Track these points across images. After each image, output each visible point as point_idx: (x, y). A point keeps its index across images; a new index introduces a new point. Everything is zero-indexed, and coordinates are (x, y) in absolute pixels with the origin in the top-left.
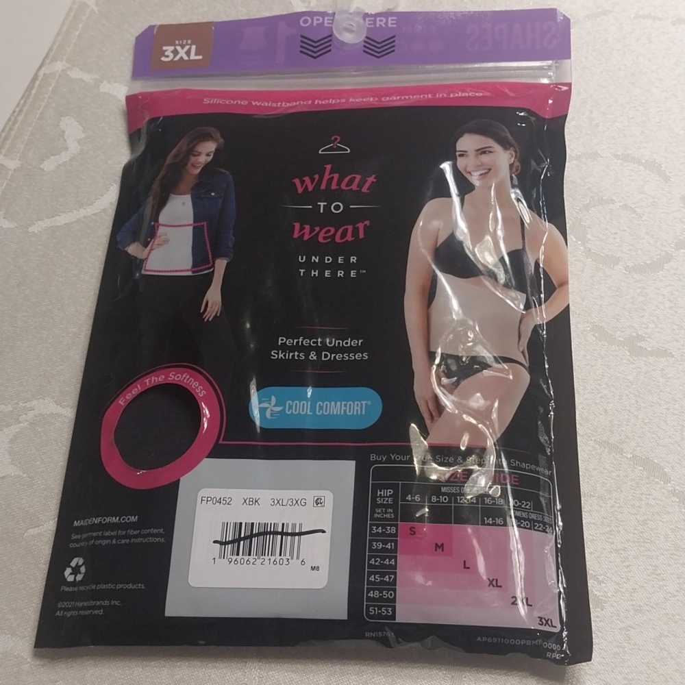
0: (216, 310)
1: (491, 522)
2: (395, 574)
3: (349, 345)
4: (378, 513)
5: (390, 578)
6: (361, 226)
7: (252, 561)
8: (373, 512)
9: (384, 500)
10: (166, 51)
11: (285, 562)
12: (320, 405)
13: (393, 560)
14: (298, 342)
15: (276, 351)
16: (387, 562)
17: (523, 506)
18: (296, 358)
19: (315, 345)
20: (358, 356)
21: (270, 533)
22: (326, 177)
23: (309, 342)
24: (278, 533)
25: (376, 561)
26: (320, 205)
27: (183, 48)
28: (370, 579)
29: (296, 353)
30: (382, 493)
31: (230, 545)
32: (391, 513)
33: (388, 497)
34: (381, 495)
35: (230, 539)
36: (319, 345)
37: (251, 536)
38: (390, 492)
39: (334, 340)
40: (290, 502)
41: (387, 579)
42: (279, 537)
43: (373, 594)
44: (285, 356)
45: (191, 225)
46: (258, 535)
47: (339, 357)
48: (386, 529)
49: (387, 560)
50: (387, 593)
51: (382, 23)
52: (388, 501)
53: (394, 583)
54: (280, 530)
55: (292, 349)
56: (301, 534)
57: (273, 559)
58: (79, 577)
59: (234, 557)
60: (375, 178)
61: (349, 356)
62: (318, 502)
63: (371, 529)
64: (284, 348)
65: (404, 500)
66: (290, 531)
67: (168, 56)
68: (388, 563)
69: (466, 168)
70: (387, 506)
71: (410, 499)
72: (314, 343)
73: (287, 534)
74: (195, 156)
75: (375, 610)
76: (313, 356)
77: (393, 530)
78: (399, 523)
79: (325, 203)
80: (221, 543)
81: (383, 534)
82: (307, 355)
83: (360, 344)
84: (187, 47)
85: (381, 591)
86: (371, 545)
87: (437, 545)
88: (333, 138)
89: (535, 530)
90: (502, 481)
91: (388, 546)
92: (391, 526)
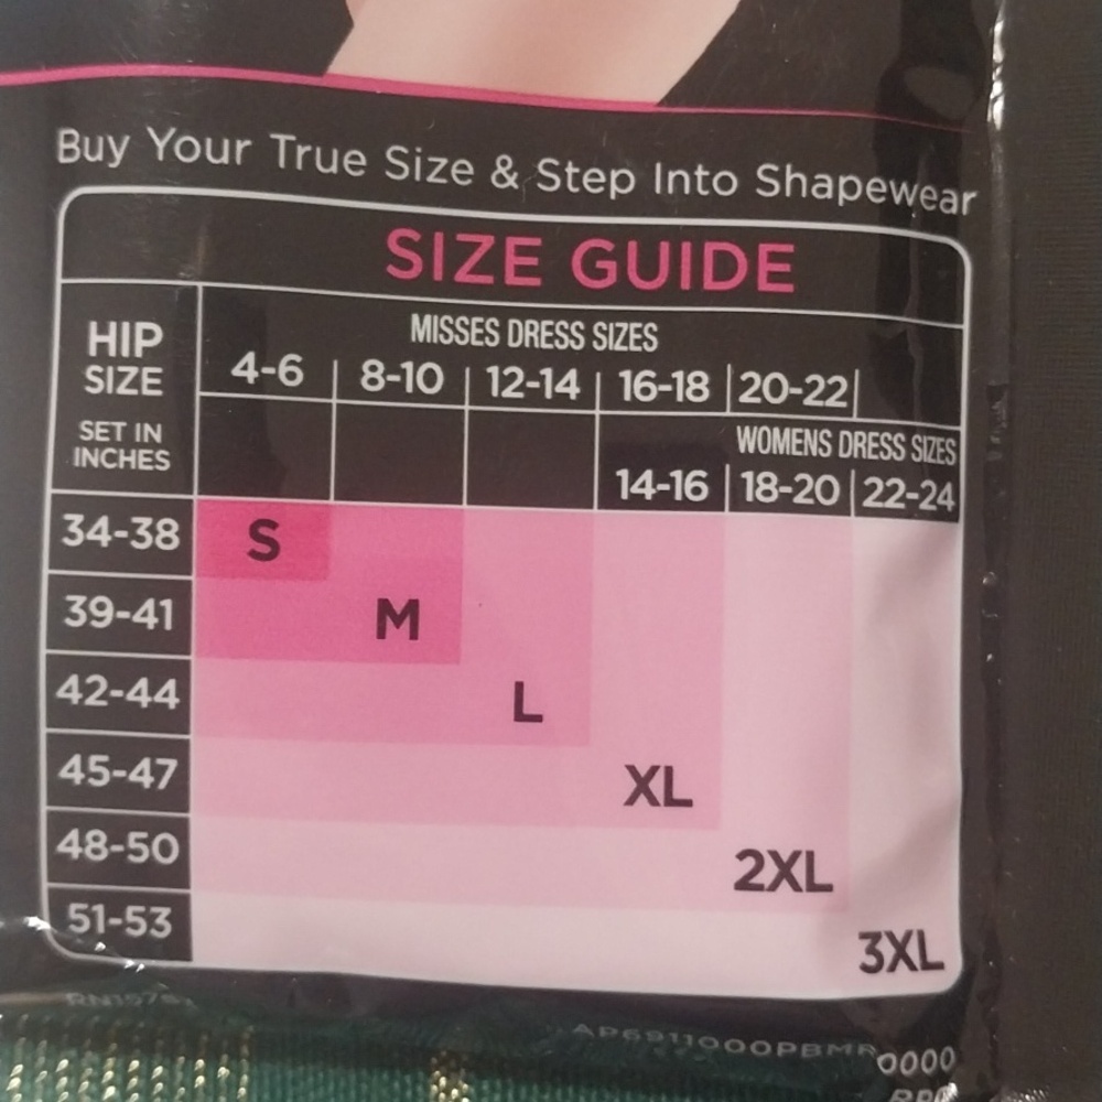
1: (649, 493)
2: (181, 751)
4: (92, 445)
5: (158, 772)
8: (69, 440)
9: (119, 377)
13: (171, 685)
16: (140, 693)
17: (809, 401)
25: (87, 690)
28: (64, 774)
30: (110, 339)
32: (152, 445)
33: (139, 363)
34: (102, 347)
38: (148, 334)
41: (142, 774)
43: (82, 844)
48: (133, 528)
49: (143, 683)
50: (148, 842)
52: (136, 383)
53: (178, 794)
63: (60, 528)
65: (218, 375)
68: (145, 700)
70: (134, 409)
71: (251, 376)
75: (92, 916)
77: (167, 535)
78: (195, 497)
81: (119, 554)
85: (117, 831)
86: (59, 609)
87: (384, 607)
89: (863, 512)
90: (709, 284)
91: (146, 615)
92: (156, 510)
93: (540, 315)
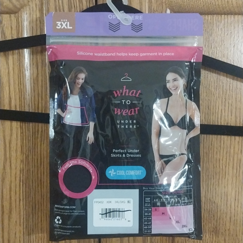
0: (92, 141)
1: (177, 205)
2: (151, 222)
3: (135, 152)
4: (146, 205)
5: (150, 223)
6: (136, 109)
7: (111, 219)
8: (144, 205)
9: (147, 201)
10: (58, 24)
11: (120, 219)
12: (127, 172)
13: (151, 218)
14: (119, 151)
15: (112, 154)
16: (149, 219)
17: (185, 199)
18: (119, 156)
19: (124, 152)
20: (138, 156)
21: (115, 211)
22: (124, 91)
23: (122, 151)
24: (118, 211)
25: (146, 219)
26: (123, 101)
27: (64, 23)
28: (145, 223)
29: (119, 155)
30: (147, 199)
31: (104, 215)
32: (149, 205)
33: (149, 200)
35: (104, 213)
36: (126, 152)
37: (110, 212)
39: (130, 150)
40: (120, 202)
41: (149, 223)
42: (118, 212)
43: (146, 227)
44: (115, 156)
45: (80, 108)
46: (112, 212)
47: (132, 156)
48: (148, 209)
49: (149, 218)
51: (138, 18)
54: (118, 210)
55: (117, 153)
56: (124, 211)
57: (117, 218)
58: (60, 223)
59: (106, 218)
60: (140, 91)
61: (135, 155)
62: (128, 202)
63: (144, 210)
64: (115, 153)
65: (153, 201)
66: (121, 211)
67: (59, 26)
69: (170, 87)
70: (148, 203)
71: (155, 201)
72: (124, 151)
73: (120, 211)
74: (77, 79)
75: (146, 231)
76: (124, 156)
77: (150, 210)
78: (152, 207)
79: (124, 101)
80: (102, 214)
81: (148, 211)
82: (122, 155)
83: (138, 152)
84: (66, 23)
85: (148, 227)
86: (144, 214)
87: (162, 213)
88: (125, 74)
89: (188, 205)
90: (179, 193)
91: (149, 214)
92: (150, 208)
93: (170, 196)
